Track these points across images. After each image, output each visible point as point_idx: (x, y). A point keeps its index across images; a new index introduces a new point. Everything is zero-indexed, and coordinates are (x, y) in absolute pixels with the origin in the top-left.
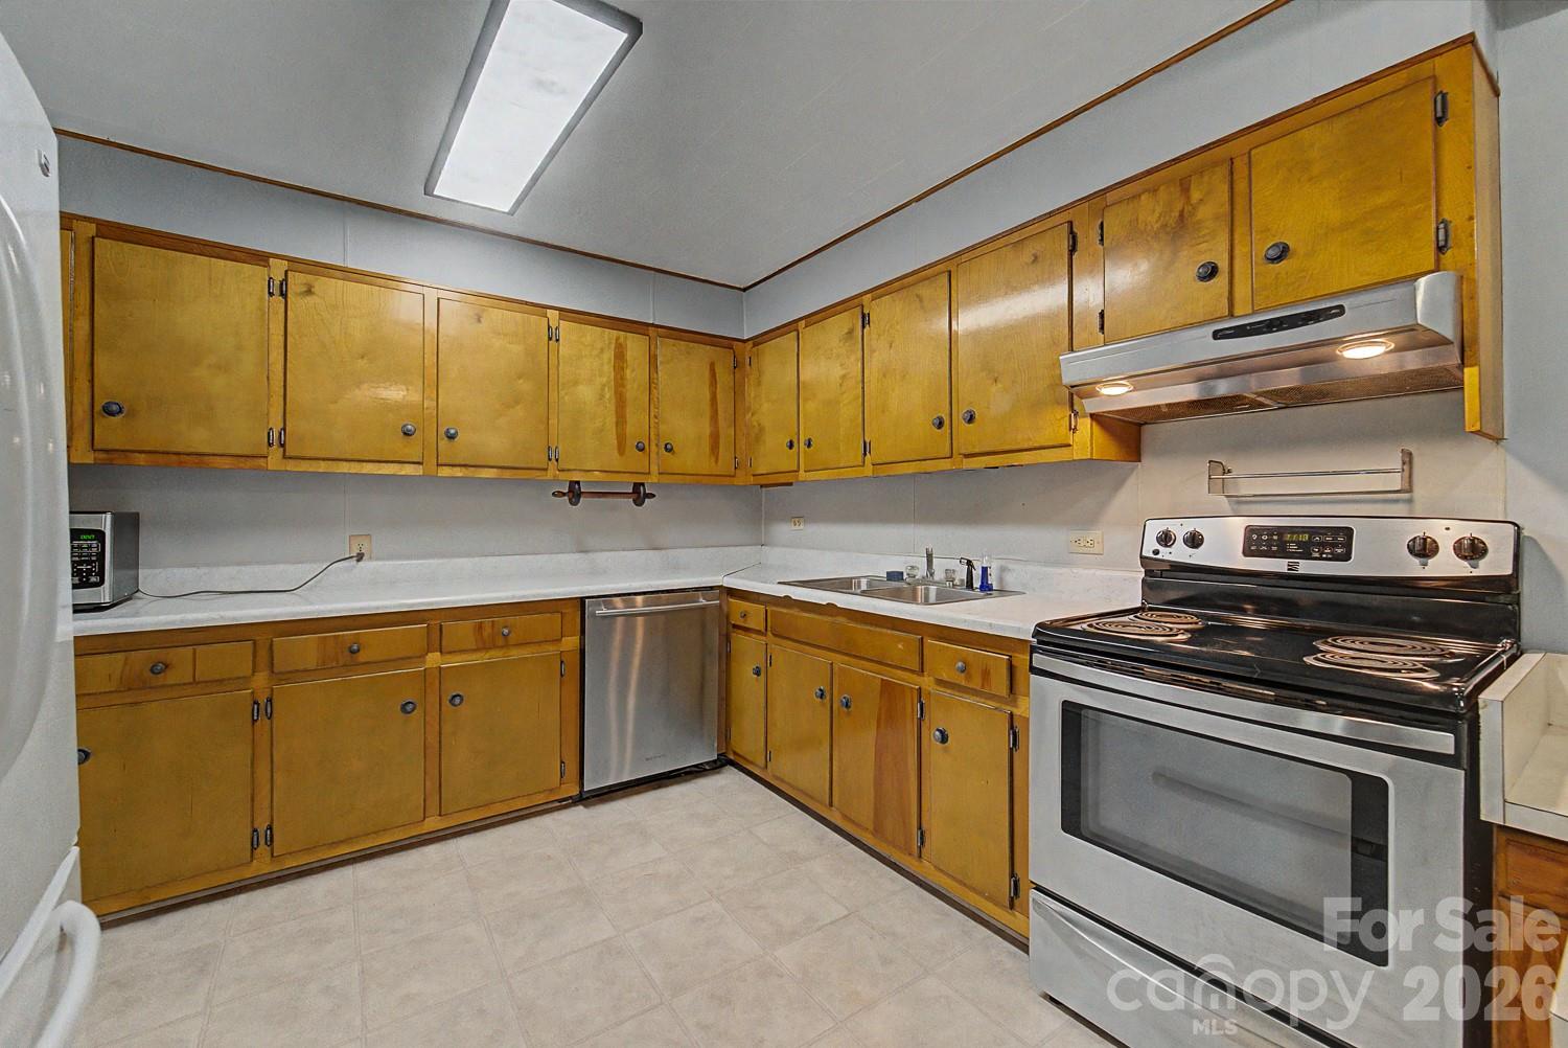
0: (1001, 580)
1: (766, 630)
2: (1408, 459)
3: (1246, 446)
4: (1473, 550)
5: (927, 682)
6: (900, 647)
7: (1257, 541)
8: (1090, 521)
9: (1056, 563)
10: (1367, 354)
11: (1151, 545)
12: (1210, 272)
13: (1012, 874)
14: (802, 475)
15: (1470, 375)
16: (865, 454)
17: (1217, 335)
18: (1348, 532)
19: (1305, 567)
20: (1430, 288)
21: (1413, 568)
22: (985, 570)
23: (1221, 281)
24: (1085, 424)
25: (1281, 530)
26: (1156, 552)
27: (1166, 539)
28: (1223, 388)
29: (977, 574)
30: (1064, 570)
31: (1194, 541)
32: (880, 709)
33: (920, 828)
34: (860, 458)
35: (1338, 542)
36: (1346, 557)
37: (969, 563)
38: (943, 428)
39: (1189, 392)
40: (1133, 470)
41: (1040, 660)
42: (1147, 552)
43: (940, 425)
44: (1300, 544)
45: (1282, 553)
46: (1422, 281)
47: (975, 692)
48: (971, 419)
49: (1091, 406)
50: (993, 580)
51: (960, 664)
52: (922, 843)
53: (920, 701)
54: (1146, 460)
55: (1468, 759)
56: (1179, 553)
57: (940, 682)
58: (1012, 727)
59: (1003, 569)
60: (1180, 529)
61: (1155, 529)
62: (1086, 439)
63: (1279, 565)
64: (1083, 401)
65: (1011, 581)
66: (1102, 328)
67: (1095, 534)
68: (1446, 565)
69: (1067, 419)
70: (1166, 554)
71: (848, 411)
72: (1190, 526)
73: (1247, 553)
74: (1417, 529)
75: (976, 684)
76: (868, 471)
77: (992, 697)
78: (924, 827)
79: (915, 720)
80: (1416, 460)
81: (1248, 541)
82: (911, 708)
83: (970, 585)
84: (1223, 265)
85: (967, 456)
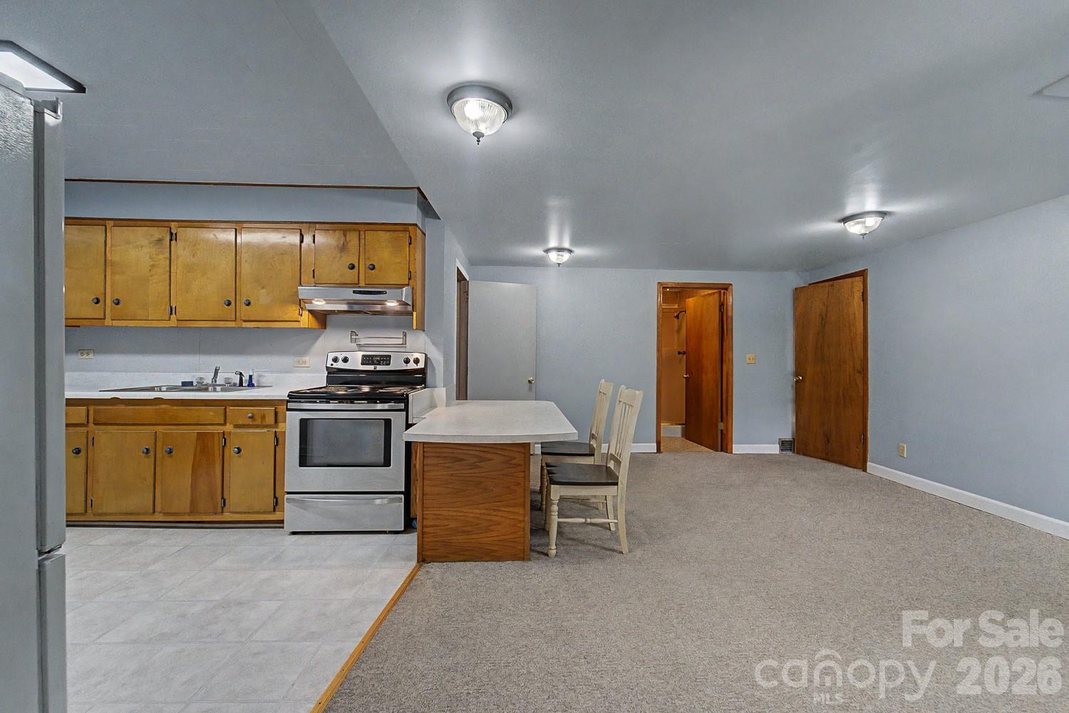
0: (258, 381)
1: (88, 422)
2: (405, 335)
3: (364, 326)
4: (417, 361)
5: (229, 428)
6: (211, 414)
7: (367, 360)
8: (304, 352)
9: (286, 372)
10: (392, 305)
11: (330, 362)
12: (352, 267)
13: (275, 497)
14: (108, 322)
15: (415, 313)
16: (171, 314)
17: (354, 292)
18: (390, 356)
19: (379, 368)
20: (406, 291)
21: (404, 367)
22: (251, 377)
23: (355, 271)
24: (306, 313)
25: (372, 356)
26: (332, 365)
27: (335, 360)
28: (356, 308)
29: (246, 378)
30: (291, 375)
31: (345, 360)
32: (196, 448)
33: (223, 498)
34: (168, 316)
35: (386, 359)
36: (389, 364)
37: (241, 374)
38: (231, 306)
39: (344, 307)
40: (323, 332)
41: (291, 405)
42: (329, 365)
43: (229, 304)
44: (377, 360)
45: (373, 364)
46: (404, 289)
47: (257, 426)
48: (249, 304)
49: (309, 307)
50: (254, 382)
51: (250, 415)
52: (224, 505)
53: (224, 437)
54: (328, 330)
55: (406, 409)
56: (340, 365)
57: (237, 426)
58: (276, 436)
59: (260, 376)
60: (341, 356)
61: (331, 356)
62: (306, 320)
63: (371, 368)
64: (306, 305)
65: (264, 381)
66: (314, 277)
67: (307, 358)
68: (412, 366)
69: (298, 311)
70: (335, 366)
71: (156, 288)
72: (344, 355)
73: (362, 364)
74: (406, 356)
75: (258, 422)
76: (173, 323)
77: (266, 426)
78: (225, 497)
79: (221, 446)
80: (407, 336)
81: (363, 359)
82: (218, 443)
83: (241, 384)
84: (356, 265)
85: (245, 321)
